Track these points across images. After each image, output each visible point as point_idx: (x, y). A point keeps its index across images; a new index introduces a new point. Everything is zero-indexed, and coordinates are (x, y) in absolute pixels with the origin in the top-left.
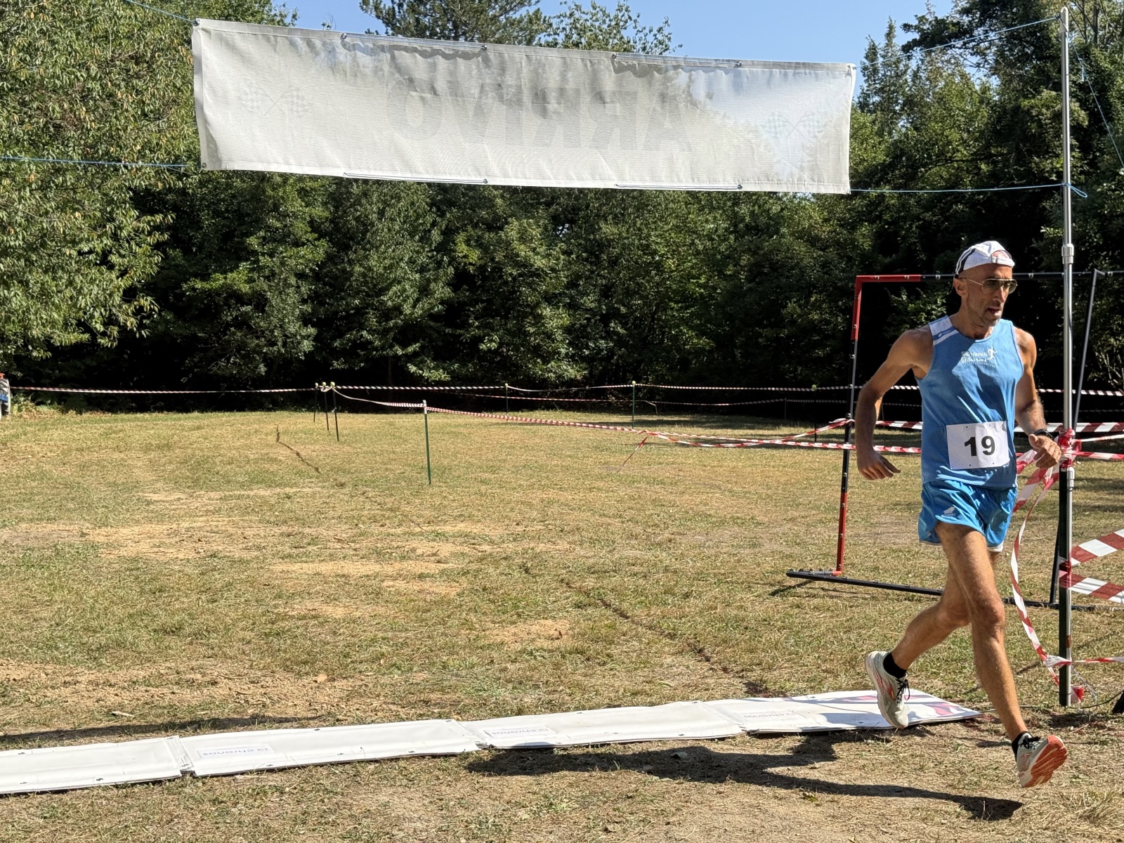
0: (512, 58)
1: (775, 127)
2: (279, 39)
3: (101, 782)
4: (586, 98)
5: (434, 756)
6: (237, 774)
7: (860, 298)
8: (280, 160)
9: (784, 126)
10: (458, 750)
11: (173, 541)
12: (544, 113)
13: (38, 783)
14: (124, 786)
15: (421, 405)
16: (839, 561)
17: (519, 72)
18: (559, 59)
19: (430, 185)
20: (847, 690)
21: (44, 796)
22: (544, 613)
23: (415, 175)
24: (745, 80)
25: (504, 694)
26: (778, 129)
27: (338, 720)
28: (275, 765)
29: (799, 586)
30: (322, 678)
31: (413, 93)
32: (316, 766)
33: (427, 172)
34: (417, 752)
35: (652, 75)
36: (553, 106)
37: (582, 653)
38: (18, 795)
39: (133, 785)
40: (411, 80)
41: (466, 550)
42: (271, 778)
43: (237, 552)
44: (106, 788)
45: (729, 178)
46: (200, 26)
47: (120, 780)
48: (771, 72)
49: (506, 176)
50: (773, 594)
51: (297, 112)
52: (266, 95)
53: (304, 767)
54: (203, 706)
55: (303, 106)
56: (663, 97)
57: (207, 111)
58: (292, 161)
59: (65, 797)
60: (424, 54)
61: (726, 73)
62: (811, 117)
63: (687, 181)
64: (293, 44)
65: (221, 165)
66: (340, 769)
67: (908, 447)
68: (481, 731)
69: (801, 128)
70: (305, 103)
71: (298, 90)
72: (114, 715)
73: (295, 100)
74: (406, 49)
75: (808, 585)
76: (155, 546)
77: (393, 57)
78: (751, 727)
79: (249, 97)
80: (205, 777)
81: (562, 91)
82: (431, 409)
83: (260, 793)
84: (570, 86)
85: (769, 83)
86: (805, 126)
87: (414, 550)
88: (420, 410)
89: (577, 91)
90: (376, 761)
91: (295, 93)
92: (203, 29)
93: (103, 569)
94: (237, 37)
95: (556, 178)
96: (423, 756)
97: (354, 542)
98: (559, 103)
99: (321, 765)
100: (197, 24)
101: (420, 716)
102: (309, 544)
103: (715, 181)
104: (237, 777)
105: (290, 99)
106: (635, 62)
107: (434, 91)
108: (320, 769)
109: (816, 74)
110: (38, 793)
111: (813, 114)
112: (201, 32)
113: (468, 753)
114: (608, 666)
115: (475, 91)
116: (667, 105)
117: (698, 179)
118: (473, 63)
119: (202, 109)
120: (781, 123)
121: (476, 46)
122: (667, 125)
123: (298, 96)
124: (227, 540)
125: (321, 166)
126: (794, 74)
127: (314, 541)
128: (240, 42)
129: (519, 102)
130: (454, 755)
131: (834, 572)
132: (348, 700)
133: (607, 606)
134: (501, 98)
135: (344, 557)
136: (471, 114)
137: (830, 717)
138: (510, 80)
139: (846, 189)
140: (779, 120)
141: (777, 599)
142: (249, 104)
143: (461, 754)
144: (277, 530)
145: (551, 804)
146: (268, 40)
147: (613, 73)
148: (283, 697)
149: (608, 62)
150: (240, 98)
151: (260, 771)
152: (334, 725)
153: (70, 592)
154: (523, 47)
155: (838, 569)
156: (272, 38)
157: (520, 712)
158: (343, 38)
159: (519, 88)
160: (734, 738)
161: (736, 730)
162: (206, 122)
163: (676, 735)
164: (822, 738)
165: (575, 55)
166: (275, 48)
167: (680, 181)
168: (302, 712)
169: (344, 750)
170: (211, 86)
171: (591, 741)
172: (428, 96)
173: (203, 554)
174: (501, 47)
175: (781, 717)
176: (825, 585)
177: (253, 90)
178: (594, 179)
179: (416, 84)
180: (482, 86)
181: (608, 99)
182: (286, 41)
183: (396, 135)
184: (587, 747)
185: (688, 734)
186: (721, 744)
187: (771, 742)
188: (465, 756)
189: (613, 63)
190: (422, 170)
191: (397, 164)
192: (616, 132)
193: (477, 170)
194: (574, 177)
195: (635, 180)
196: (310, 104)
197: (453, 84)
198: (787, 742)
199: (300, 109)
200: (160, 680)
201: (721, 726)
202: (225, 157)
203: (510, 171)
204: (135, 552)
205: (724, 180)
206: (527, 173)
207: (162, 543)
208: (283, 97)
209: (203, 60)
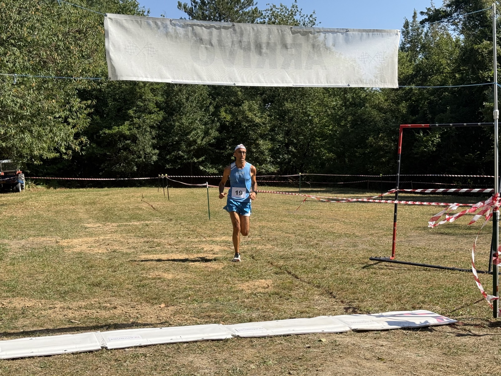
0: (246, 29)
1: (364, 58)
2: (143, 22)
3: (66, 352)
4: (279, 47)
5: (213, 340)
6: (126, 348)
7: (402, 135)
8: (144, 76)
9: (368, 58)
10: (223, 338)
11: (97, 245)
12: (260, 53)
13: (39, 352)
14: (77, 353)
15: (205, 184)
16: (393, 253)
17: (249, 35)
18: (267, 30)
19: (209, 86)
20: (397, 311)
21: (41, 358)
22: (261, 277)
23: (203, 82)
24: (350, 38)
25: (243, 313)
26: (365, 60)
27: (170, 324)
28: (143, 344)
29: (375, 264)
30: (163, 305)
31: (202, 45)
32: (161, 344)
33: (209, 81)
34: (205, 338)
35: (308, 36)
36: (264, 50)
37: (278, 294)
38: (29, 357)
39: (80, 353)
40: (201, 39)
41: (226, 248)
42: (141, 350)
43: (124, 250)
44: (68, 354)
45: (344, 82)
46: (108, 17)
47: (74, 350)
48: (362, 34)
49: (243, 82)
50: (363, 268)
52: (137, 47)
53: (155, 345)
54: (110, 318)
55: (153, 51)
56: (313, 46)
57: (112, 55)
58: (148, 76)
59: (50, 358)
60: (206, 27)
61: (342, 34)
62: (380, 54)
63: (325, 83)
64: (149, 24)
65: (117, 78)
66: (171, 346)
67: (424, 202)
68: (233, 329)
69: (376, 59)
70: (154, 50)
71: (151, 44)
72: (71, 322)
73: (150, 49)
74: (198, 25)
75: (379, 264)
76: (89, 247)
77: (193, 29)
78: (354, 327)
79: (129, 48)
80: (112, 349)
81: (268, 44)
82: (210, 186)
83: (136, 356)
84: (272, 41)
85: (361, 38)
86: (377, 58)
87: (203, 249)
88: (205, 187)
89: (275, 44)
90: (187, 342)
91: (150, 46)
92: (110, 18)
93: (66, 258)
94: (124, 21)
95: (266, 82)
96: (208, 340)
97: (176, 245)
98: (267, 49)
99: (163, 344)
100: (106, 16)
101: (206, 323)
102: (156, 246)
103: (338, 83)
104: (126, 349)
105: (147, 49)
106: (300, 30)
107: (211, 44)
108: (162, 346)
109: (382, 35)
110: (38, 357)
111: (381, 52)
112: (108, 20)
113: (228, 339)
114: (290, 300)
115: (230, 44)
116: (315, 49)
117: (330, 82)
118: (229, 31)
119: (109, 53)
120: (367, 57)
121: (229, 24)
122: (316, 58)
124: (120, 245)
125: (161, 78)
126: (373, 34)
127: (159, 245)
128: (126, 24)
129: (249, 49)
130: (221, 340)
131: (391, 258)
132: (174, 315)
133: (290, 273)
134: (241, 47)
135: (172, 252)
136: (228, 54)
137: (390, 323)
138: (245, 39)
139: (396, 86)
140: (366, 55)
141: (365, 270)
142: (130, 51)
143: (224, 339)
144: (142, 240)
145: (265, 362)
146: (138, 22)
147: (291, 35)
148: (146, 314)
149: (289, 30)
150: (125, 49)
151: (136, 347)
152: (168, 326)
153: (52, 268)
154: (250, 24)
155: (393, 256)
156: (140, 22)
157: (251, 321)
158: (171, 21)
159: (249, 43)
160: (346, 332)
161: (347, 329)
162: (110, 59)
163: (320, 331)
164: (386, 332)
165: (274, 28)
166: (141, 25)
167: (321, 83)
168: (154, 321)
169: (173, 337)
170: (112, 43)
171: (282, 333)
172: (208, 46)
173: (110, 251)
174: (241, 25)
175: (367, 323)
176: (387, 264)
177: (131, 45)
178: (283, 82)
179: (204, 41)
180: (233, 42)
181: (289, 47)
182: (146, 23)
183: (195, 64)
184: (281, 336)
185: (326, 331)
186: (341, 335)
187: (363, 334)
188: (226, 340)
189: (291, 30)
190: (206, 79)
191: (195, 77)
192: (293, 61)
193: (230, 79)
194: (274, 82)
195: (301, 83)
196: (156, 51)
197: (220, 42)
198: (370, 334)
199: (152, 53)
200: (91, 306)
201: (341, 327)
202: (119, 75)
203: (245, 79)
204: (80, 250)
205: (342, 82)
206: (253, 80)
207: (91, 246)
208: (144, 48)
209: (109, 32)
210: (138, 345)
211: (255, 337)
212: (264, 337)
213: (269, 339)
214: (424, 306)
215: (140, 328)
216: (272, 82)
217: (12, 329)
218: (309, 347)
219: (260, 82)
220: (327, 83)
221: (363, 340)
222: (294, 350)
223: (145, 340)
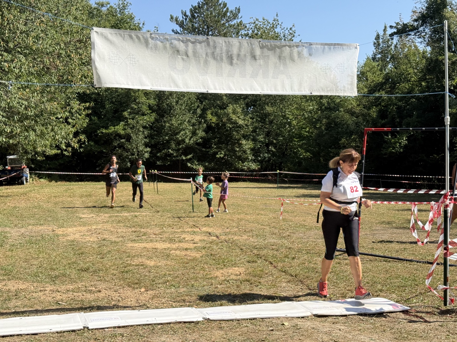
0: (219, 42)
1: (326, 69)
2: (126, 36)
3: (51, 331)
4: (249, 57)
5: (185, 322)
6: (105, 328)
7: (366, 138)
8: (125, 83)
10: (195, 320)
11: (89, 234)
12: (231, 64)
13: (26, 330)
14: (61, 332)
15: (190, 180)
17: (221, 47)
18: (238, 44)
21: (28, 336)
22: (235, 265)
24: (314, 50)
27: (148, 307)
28: (121, 325)
29: (340, 255)
30: (143, 290)
31: (179, 56)
32: (137, 325)
34: (178, 320)
35: (276, 49)
36: (235, 61)
37: (248, 281)
38: (18, 335)
39: (64, 332)
40: (178, 51)
41: (206, 238)
42: (119, 330)
43: (113, 238)
44: (53, 333)
45: (307, 90)
46: (94, 30)
47: (59, 330)
48: (324, 48)
49: (215, 89)
51: (132, 64)
52: (120, 57)
53: (132, 326)
54: (94, 301)
55: (135, 61)
56: (280, 57)
57: (96, 63)
58: (130, 83)
59: (37, 337)
60: (182, 41)
61: (306, 48)
62: (340, 65)
63: (289, 91)
64: (131, 37)
65: (102, 84)
66: (147, 327)
68: (205, 312)
71: (133, 55)
72: (59, 304)
73: (132, 59)
74: (176, 38)
75: (344, 255)
76: (81, 236)
77: (171, 42)
78: (315, 313)
79: (113, 58)
80: (93, 329)
81: (239, 55)
83: (114, 336)
84: (242, 53)
85: (323, 51)
86: (338, 69)
87: (184, 238)
89: (245, 55)
90: (161, 324)
91: (132, 57)
92: (96, 32)
93: (60, 245)
94: (109, 34)
95: (236, 90)
96: (180, 322)
97: (161, 235)
98: (237, 60)
99: (139, 325)
101: (181, 306)
102: (143, 235)
103: (301, 91)
104: (106, 329)
105: (129, 59)
106: (269, 44)
107: (187, 55)
108: (139, 327)
109: (343, 48)
110: (26, 335)
111: (341, 64)
112: (95, 33)
113: (199, 322)
114: (259, 287)
115: (204, 56)
116: (281, 60)
117: (294, 90)
118: (203, 44)
121: (205, 37)
122: (282, 68)
123: (133, 58)
124: (110, 234)
125: (141, 85)
126: (334, 48)
127: (145, 234)
128: (110, 36)
129: (222, 59)
130: (193, 322)
132: (153, 299)
134: (214, 58)
135: (156, 241)
136: (202, 64)
137: (348, 309)
138: (218, 50)
139: (355, 94)
140: (327, 67)
142: (113, 61)
143: (196, 322)
144: (130, 230)
146: (121, 36)
147: (260, 49)
148: (126, 297)
149: (257, 44)
150: (109, 59)
151: (115, 327)
152: (146, 309)
153: (46, 254)
154: (223, 38)
156: (123, 35)
157: (221, 305)
158: (151, 34)
159: (222, 54)
160: (308, 317)
161: (309, 314)
162: (96, 68)
163: (284, 315)
164: (344, 318)
165: (245, 42)
166: (124, 39)
168: (133, 303)
169: (149, 319)
170: (98, 54)
171: (249, 317)
172: (185, 57)
173: (100, 239)
174: (214, 38)
175: (328, 309)
177: (115, 55)
178: (251, 90)
179: (180, 52)
180: (207, 54)
181: (257, 58)
182: (128, 37)
183: (172, 73)
184: (247, 320)
185: (289, 315)
186: (302, 320)
187: (323, 319)
188: (197, 323)
189: (259, 44)
190: (182, 87)
191: (172, 85)
192: (261, 71)
193: (204, 87)
194: (243, 89)
195: (268, 91)
196: (137, 61)
197: (195, 53)
198: (330, 319)
199: (134, 63)
200: (78, 290)
201: (303, 312)
202: (103, 82)
203: (217, 87)
204: (73, 237)
205: (305, 91)
206: (225, 88)
207: (84, 234)
208: (127, 58)
209: (95, 44)
210: (117, 325)
211: (224, 320)
212: (232, 320)
213: (237, 322)
214: (381, 294)
215: (120, 310)
216: (241, 90)
217: (5, 309)
218: (272, 330)
219: (231, 90)
220: (292, 91)
221: (322, 324)
222: (258, 333)
223: (124, 321)
